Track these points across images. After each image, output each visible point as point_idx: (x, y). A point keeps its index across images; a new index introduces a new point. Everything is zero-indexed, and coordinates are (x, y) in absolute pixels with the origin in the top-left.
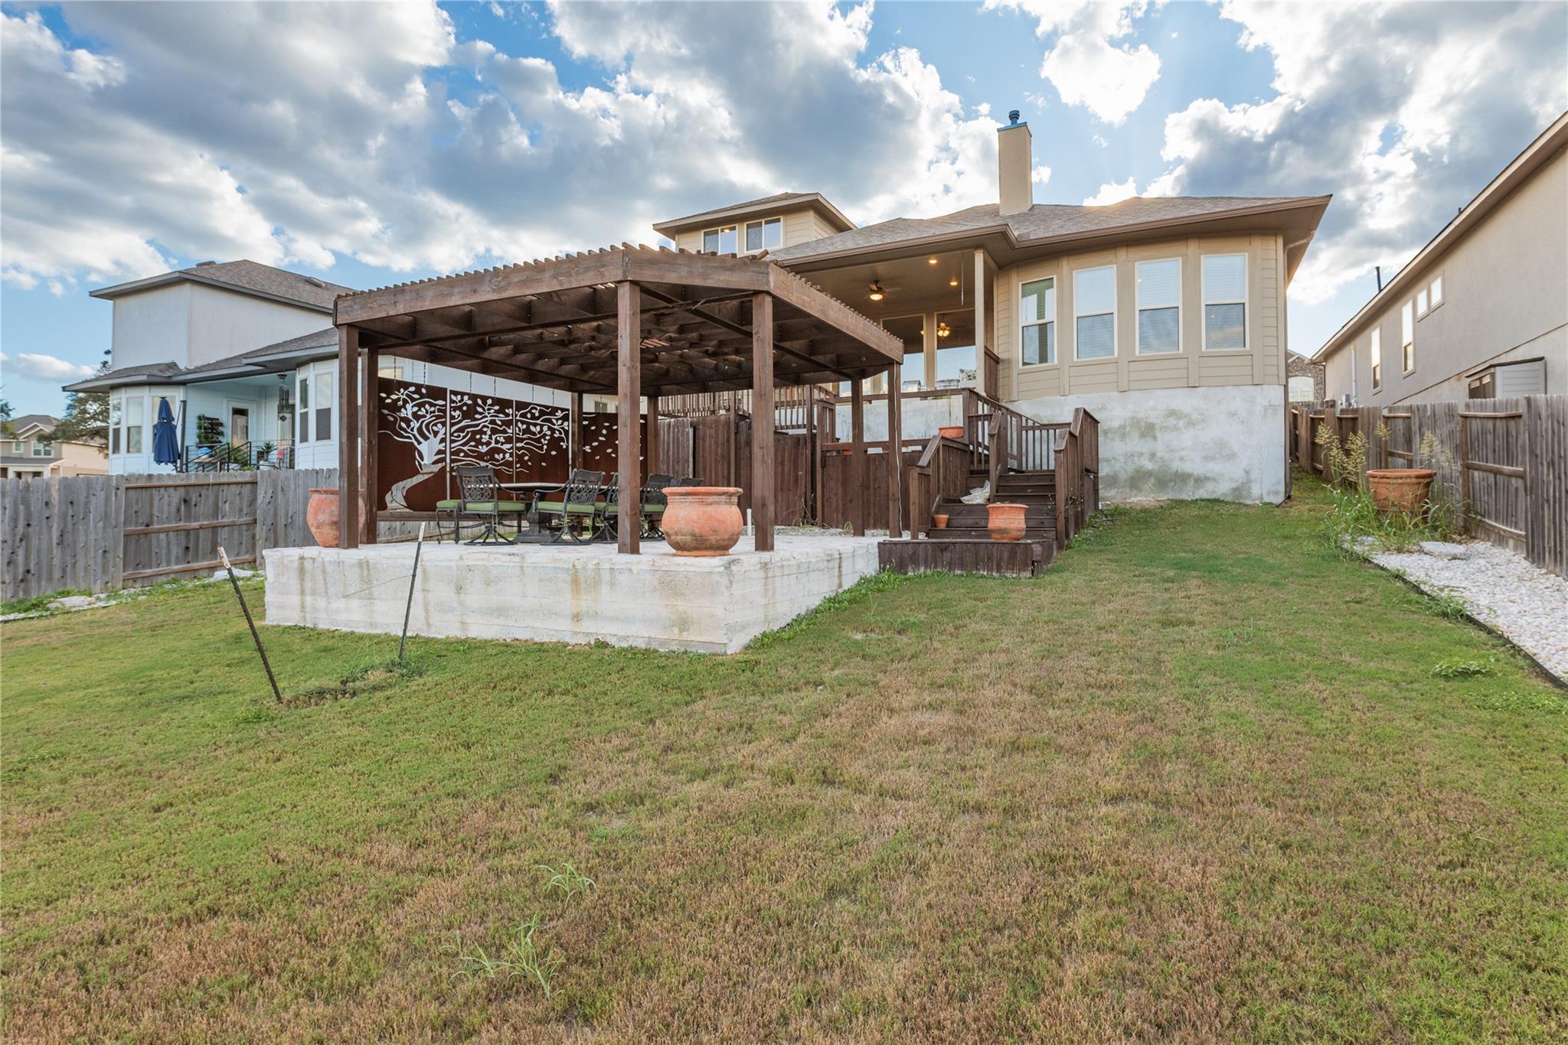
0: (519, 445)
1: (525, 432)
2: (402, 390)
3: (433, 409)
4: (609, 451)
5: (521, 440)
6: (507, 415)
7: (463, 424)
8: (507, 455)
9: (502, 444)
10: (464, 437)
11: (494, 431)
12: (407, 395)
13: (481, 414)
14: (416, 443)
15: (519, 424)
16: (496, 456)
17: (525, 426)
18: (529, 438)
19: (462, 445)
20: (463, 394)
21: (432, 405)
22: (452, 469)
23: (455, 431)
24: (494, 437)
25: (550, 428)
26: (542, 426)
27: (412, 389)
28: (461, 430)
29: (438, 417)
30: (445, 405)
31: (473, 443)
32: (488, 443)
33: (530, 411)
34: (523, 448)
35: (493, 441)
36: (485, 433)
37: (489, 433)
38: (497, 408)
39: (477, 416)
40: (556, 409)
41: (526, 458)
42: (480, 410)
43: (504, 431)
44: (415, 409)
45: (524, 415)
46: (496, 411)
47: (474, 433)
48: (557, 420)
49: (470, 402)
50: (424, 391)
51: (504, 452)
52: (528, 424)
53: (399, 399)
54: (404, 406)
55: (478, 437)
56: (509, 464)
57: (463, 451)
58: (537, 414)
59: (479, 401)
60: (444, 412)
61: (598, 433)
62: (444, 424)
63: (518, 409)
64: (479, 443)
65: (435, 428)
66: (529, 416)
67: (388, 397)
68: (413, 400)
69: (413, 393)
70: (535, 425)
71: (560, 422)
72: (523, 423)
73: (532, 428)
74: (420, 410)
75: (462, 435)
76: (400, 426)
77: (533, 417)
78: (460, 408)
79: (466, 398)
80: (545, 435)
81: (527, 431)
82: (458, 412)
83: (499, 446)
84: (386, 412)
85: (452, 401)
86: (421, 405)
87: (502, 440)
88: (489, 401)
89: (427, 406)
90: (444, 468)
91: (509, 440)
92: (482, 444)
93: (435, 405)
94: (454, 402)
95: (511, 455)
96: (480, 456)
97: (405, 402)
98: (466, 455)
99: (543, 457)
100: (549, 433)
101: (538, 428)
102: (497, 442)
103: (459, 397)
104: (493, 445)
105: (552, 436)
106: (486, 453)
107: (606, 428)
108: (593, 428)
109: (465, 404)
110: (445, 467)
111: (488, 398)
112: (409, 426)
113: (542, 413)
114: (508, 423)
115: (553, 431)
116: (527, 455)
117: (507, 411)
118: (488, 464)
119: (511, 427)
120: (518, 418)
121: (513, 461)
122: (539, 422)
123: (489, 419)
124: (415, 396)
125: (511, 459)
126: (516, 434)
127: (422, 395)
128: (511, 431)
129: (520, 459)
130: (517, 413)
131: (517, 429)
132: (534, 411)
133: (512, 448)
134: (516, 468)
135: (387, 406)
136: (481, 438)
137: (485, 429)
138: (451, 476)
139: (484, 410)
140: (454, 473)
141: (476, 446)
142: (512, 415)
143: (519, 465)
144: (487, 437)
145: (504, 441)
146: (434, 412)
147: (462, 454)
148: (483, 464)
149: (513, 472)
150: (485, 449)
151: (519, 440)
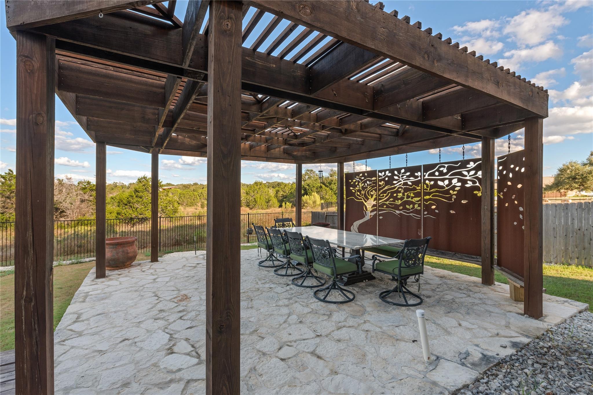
0: (427, 197)
1: (432, 187)
2: (357, 177)
5: (429, 194)
6: (417, 177)
7: (386, 188)
8: (416, 206)
9: (412, 198)
10: (386, 196)
11: (406, 190)
12: (359, 179)
13: (396, 180)
14: (364, 202)
15: (427, 182)
16: (407, 206)
17: (432, 183)
18: (437, 192)
19: (384, 201)
20: (385, 171)
22: (379, 215)
23: (381, 194)
24: (406, 194)
25: (459, 180)
26: (450, 180)
27: (361, 175)
28: (384, 192)
29: (373, 187)
30: (376, 180)
31: (392, 199)
32: (402, 199)
33: (438, 170)
34: (430, 199)
35: (405, 197)
36: (400, 192)
37: (402, 191)
38: (408, 174)
39: (395, 182)
40: (468, 162)
41: (434, 207)
42: (396, 178)
43: (414, 189)
45: (433, 174)
46: (408, 176)
47: (392, 193)
48: (468, 171)
49: (390, 174)
50: (366, 174)
51: (414, 204)
52: (436, 181)
53: (356, 182)
54: (358, 184)
55: (395, 195)
56: (418, 212)
57: (385, 204)
58: (445, 171)
59: (396, 172)
60: (376, 183)
61: (507, 177)
62: (376, 190)
63: (426, 171)
64: (396, 198)
65: (372, 193)
66: (437, 173)
67: (352, 182)
68: (362, 180)
69: (362, 177)
70: (443, 180)
71: (472, 172)
72: (430, 180)
73: (440, 183)
74: (365, 185)
75: (385, 195)
76: (357, 194)
77: (441, 173)
78: (384, 180)
79: (387, 172)
80: (455, 187)
81: (436, 185)
82: (383, 182)
83: (410, 199)
84: (351, 188)
85: (380, 176)
86: (364, 183)
87: (412, 195)
88: (403, 171)
89: (368, 182)
90: (375, 215)
91: (418, 195)
92: (398, 199)
93: (371, 181)
95: (420, 205)
96: (397, 207)
97: (359, 182)
98: (388, 207)
99: (451, 206)
100: (459, 184)
101: (447, 182)
102: (408, 197)
103: (383, 173)
104: (405, 199)
105: (462, 187)
106: (400, 205)
107: (512, 170)
108: (505, 172)
109: (387, 176)
110: (377, 213)
111: (401, 169)
112: (360, 193)
113: (450, 169)
114: (418, 183)
115: (464, 182)
116: (434, 205)
117: (416, 174)
118: (401, 212)
119: (420, 185)
120: (426, 177)
121: (421, 210)
122: (447, 177)
123: (402, 182)
124: (363, 178)
125: (419, 208)
126: (424, 189)
127: (365, 177)
128: (420, 188)
129: (427, 208)
130: (425, 174)
131: (425, 186)
132: (441, 169)
133: (420, 200)
134: (424, 215)
135: (352, 186)
136: (397, 195)
137: (400, 189)
138: (379, 219)
139: (399, 177)
140: (381, 218)
141: (394, 201)
142: (421, 176)
143: (426, 213)
144: (401, 194)
145: (413, 196)
146: (371, 184)
147: (385, 206)
148: (398, 212)
149: (421, 217)
150: (400, 202)
151: (426, 194)
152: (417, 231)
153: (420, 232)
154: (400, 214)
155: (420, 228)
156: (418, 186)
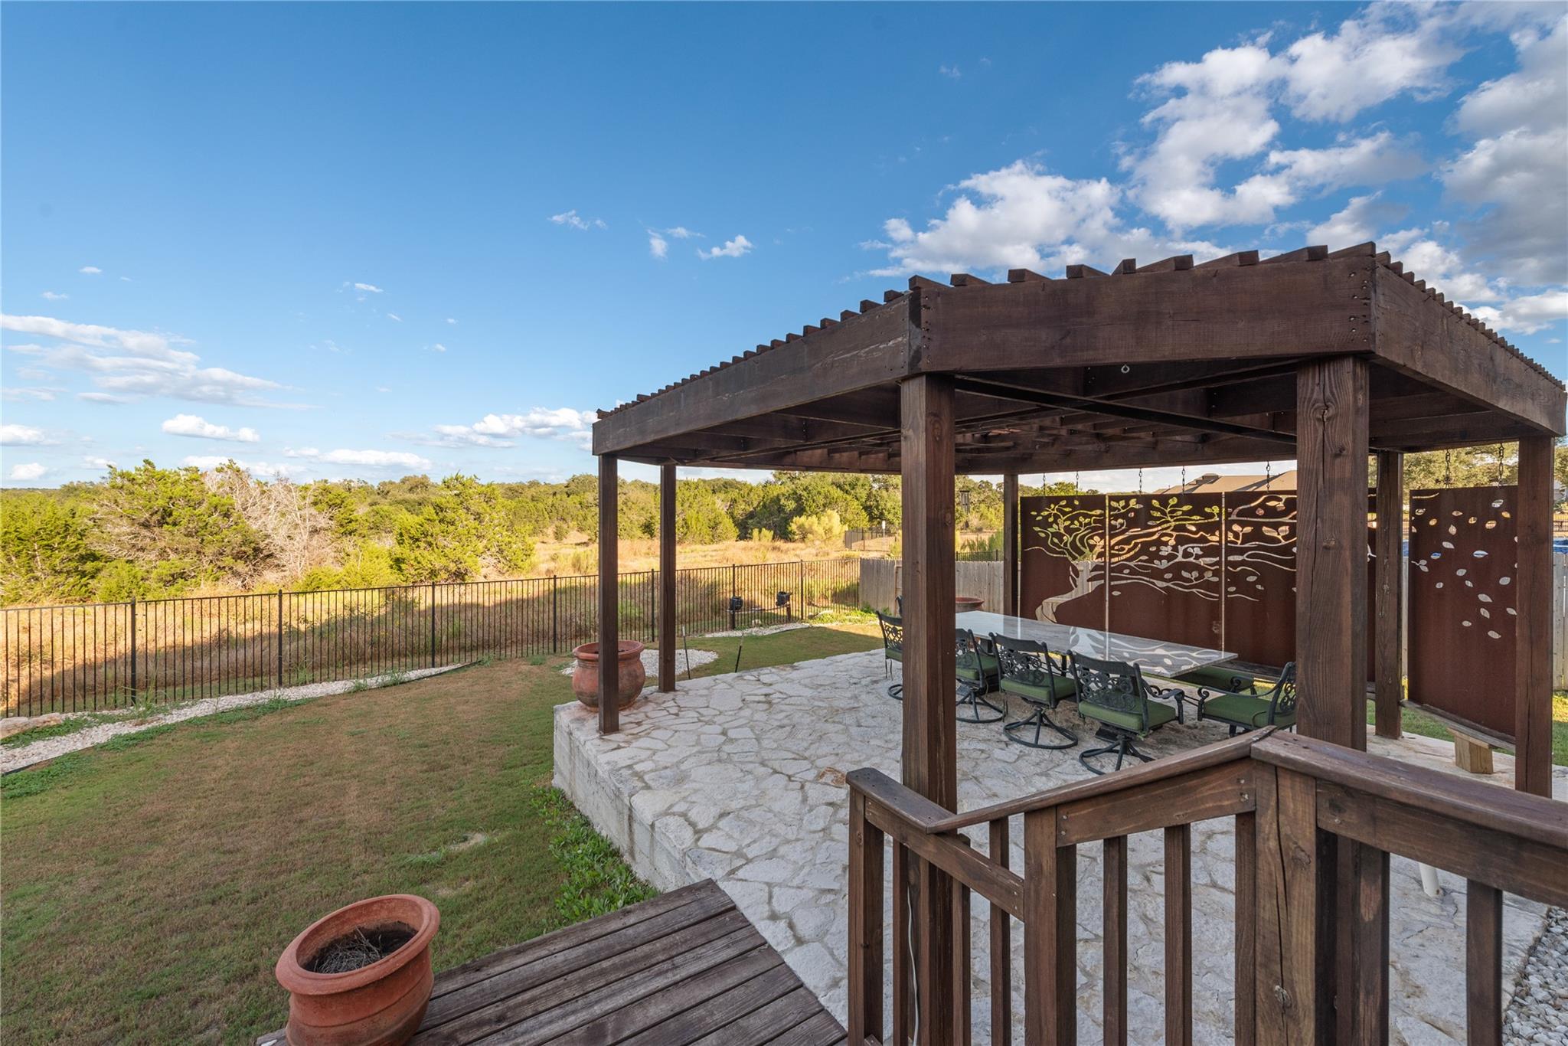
0: (1236, 558)
1: (1247, 538)
2: (1053, 506)
3: (1087, 520)
4: (1461, 572)
5: (1241, 551)
6: (1212, 515)
7: (1130, 533)
8: (1208, 575)
9: (1198, 557)
10: (1130, 550)
11: (1181, 541)
12: (1059, 510)
13: (1157, 519)
14: (1070, 558)
15: (1236, 528)
16: (1185, 574)
17: (1248, 529)
18: (1259, 548)
19: (1127, 560)
20: (1127, 498)
21: (1086, 516)
22: (1112, 588)
23: (1117, 544)
24: (1181, 549)
27: (1064, 503)
28: (1127, 541)
29: (1094, 529)
30: (1104, 515)
31: (1145, 558)
32: (1170, 557)
33: (1262, 505)
34: (1243, 563)
35: (1180, 554)
36: (1166, 544)
37: (1172, 542)
38: (1186, 508)
39: (1152, 523)
41: (1252, 579)
42: (1155, 513)
43: (1203, 540)
44: (1068, 523)
45: (1249, 513)
46: (1184, 514)
47: (1146, 546)
49: (1139, 506)
50: (1076, 503)
51: (1202, 570)
52: (1257, 526)
53: (1049, 516)
54: (1055, 521)
55: (1153, 549)
56: (1214, 587)
57: (1128, 567)
58: (1280, 507)
59: (1155, 503)
60: (1103, 522)
61: (1440, 533)
62: (1102, 536)
63: (1232, 505)
64: (1156, 556)
65: (1091, 542)
66: (1260, 512)
67: (1038, 515)
68: (1064, 513)
69: (1065, 506)
70: (1275, 526)
72: (1243, 524)
73: (1267, 531)
74: (1072, 523)
75: (1127, 547)
76: (1053, 542)
77: (1271, 512)
78: (1124, 516)
79: (1133, 502)
81: (1256, 534)
82: (1120, 521)
83: (1192, 559)
84: (1037, 529)
85: (1112, 509)
86: (1072, 519)
87: (1197, 551)
88: (1173, 501)
89: (1081, 519)
90: (1102, 588)
91: (1211, 552)
92: (1161, 558)
93: (1090, 516)
94: (1116, 509)
95: (1216, 573)
96: (1158, 574)
97: (1056, 517)
98: (1133, 572)
101: (1284, 530)
102: (1186, 554)
103: (1122, 503)
104: (1180, 559)
106: (1167, 570)
107: (1457, 521)
108: (1433, 522)
109: (1132, 510)
110: (1105, 584)
111: (1170, 496)
112: (1061, 541)
113: (1292, 505)
114: (1212, 528)
116: (1254, 574)
117: (1207, 510)
118: (1170, 584)
119: (1217, 533)
120: (1234, 517)
121: (1218, 584)
122: (1286, 519)
123: (1173, 524)
124: (1067, 510)
125: (1216, 579)
126: (1227, 542)
127: (1074, 508)
128: (1217, 539)
129: (1235, 579)
130: (1230, 510)
131: (1231, 536)
132: (1272, 503)
133: (1218, 563)
134: (1227, 593)
135: (1038, 524)
136: (1159, 550)
137: (1165, 539)
138: (1111, 596)
139: (1164, 513)
140: (1116, 593)
141: (1150, 561)
142: (1220, 515)
143: (1232, 589)
144: (1169, 549)
145: (1200, 553)
146: (1090, 523)
147: (1127, 571)
148: (1160, 584)
149: (1220, 598)
150: (1165, 564)
151: (1231, 551)
152: (1211, 625)
153: (1219, 628)
154: (1167, 589)
155: (1219, 619)
156: (1213, 534)
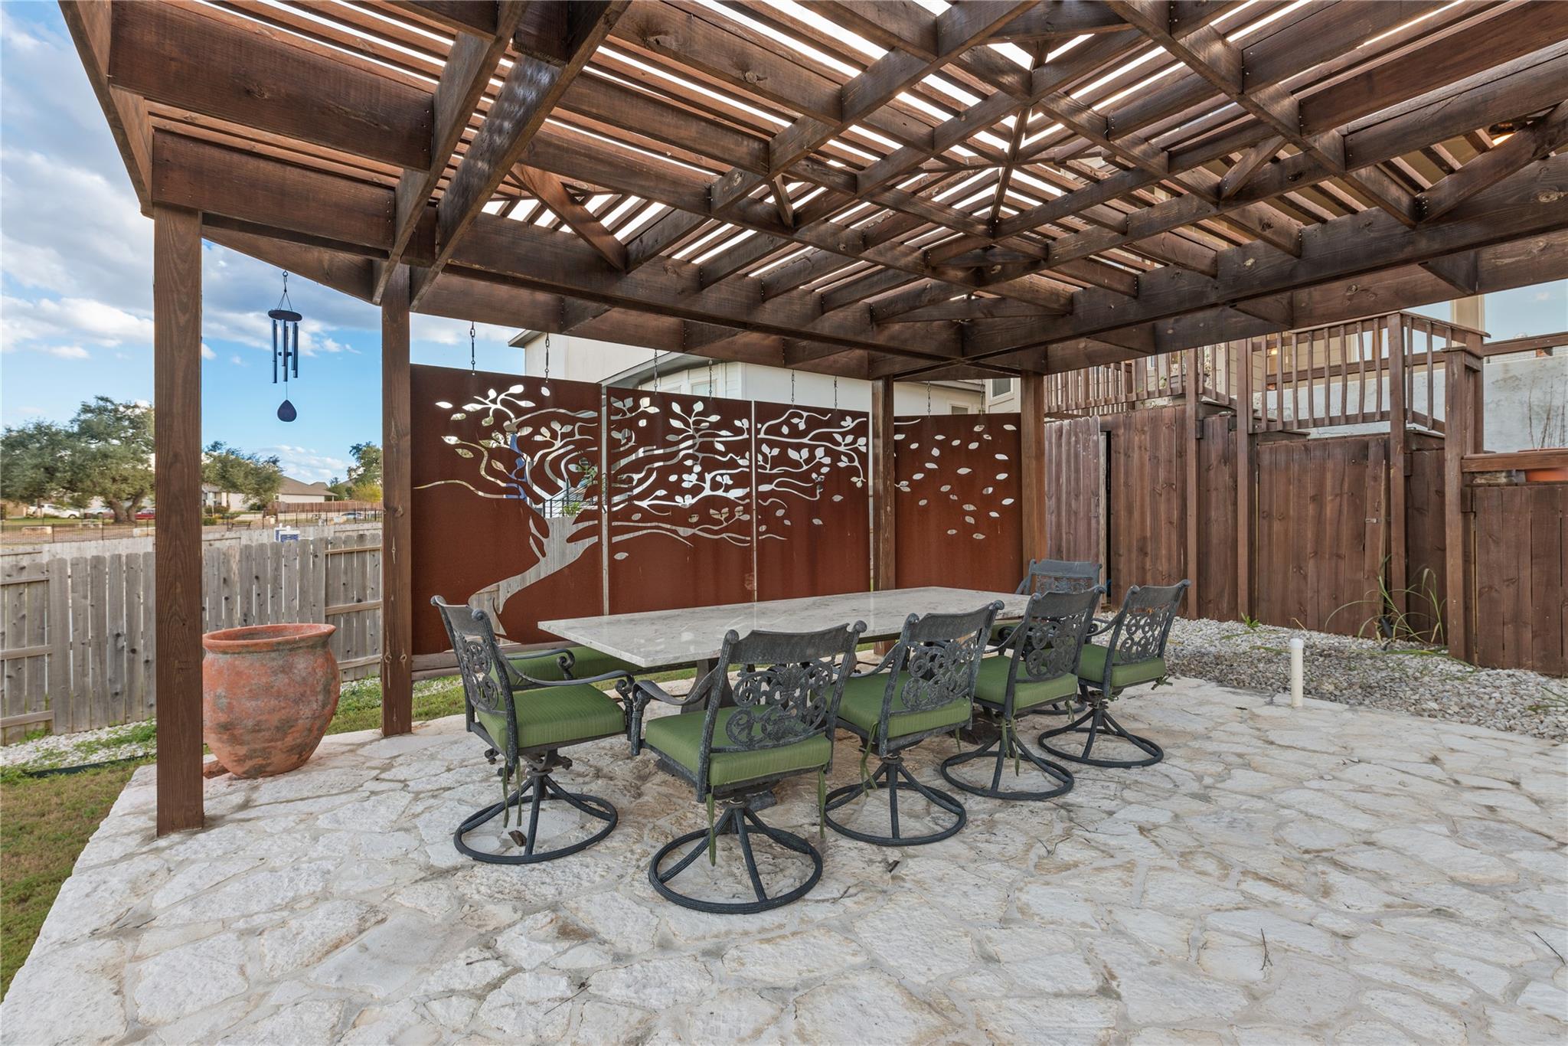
0: (765, 488)
1: (776, 462)
2: (492, 393)
3: (568, 428)
4: (945, 488)
5: (769, 479)
6: (738, 431)
7: (641, 453)
8: (739, 511)
9: (728, 488)
10: (641, 482)
11: (709, 465)
12: (504, 402)
13: (679, 431)
14: (528, 502)
15: (765, 448)
16: (715, 514)
17: (776, 451)
18: (786, 474)
19: (637, 498)
20: (637, 395)
21: (564, 420)
22: (614, 548)
23: (621, 471)
24: (708, 477)
25: (828, 452)
26: (812, 449)
27: (518, 389)
28: (636, 467)
29: (580, 445)
30: (598, 420)
31: (661, 493)
32: (696, 490)
33: (787, 422)
34: (772, 493)
35: (707, 485)
36: (689, 470)
37: (697, 469)
38: (714, 418)
39: (671, 438)
40: (843, 414)
41: (780, 513)
42: (676, 424)
43: (733, 464)
44: (527, 431)
45: (775, 430)
46: (713, 426)
47: (664, 472)
48: (844, 435)
49: (653, 410)
50: (546, 392)
51: (731, 504)
52: (784, 447)
53: (484, 413)
54: (497, 426)
55: (673, 478)
56: (744, 528)
57: (640, 509)
58: (802, 426)
59: (676, 408)
60: (596, 433)
61: (923, 455)
62: (594, 458)
63: (761, 419)
64: (677, 489)
65: (573, 468)
66: (785, 430)
67: (457, 409)
68: (519, 411)
69: (519, 397)
70: (798, 448)
71: (849, 438)
72: (772, 444)
73: (793, 454)
74: (537, 432)
75: (636, 477)
76: (490, 470)
77: (795, 432)
78: (631, 424)
79: (644, 403)
80: (821, 465)
81: (782, 460)
82: (627, 432)
83: (720, 493)
84: (452, 440)
85: (612, 411)
86: (537, 424)
87: (727, 481)
88: (699, 407)
89: (556, 426)
90: (596, 549)
91: (741, 480)
92: (683, 492)
93: (573, 421)
94: (618, 411)
95: (747, 509)
96: (680, 516)
97: (501, 417)
98: (646, 517)
99: (814, 509)
100: (827, 460)
101: (805, 453)
102: (715, 485)
103: (629, 401)
104: (707, 492)
105: (833, 466)
106: (692, 510)
107: (940, 445)
108: (914, 446)
109: (644, 415)
110: (599, 544)
111: (696, 399)
112: (511, 466)
113: (812, 424)
114: (740, 448)
115: (835, 456)
116: (782, 507)
117: (737, 423)
118: (696, 531)
119: (747, 455)
120: (762, 435)
121: (750, 522)
122: (805, 440)
123: (699, 440)
124: (523, 404)
125: (746, 517)
126: (757, 467)
127: (541, 402)
128: (746, 463)
129: (766, 515)
130: (759, 426)
131: (760, 458)
132: (795, 421)
133: (748, 496)
134: (759, 534)
135: (456, 428)
136: (681, 480)
137: (689, 463)
138: (613, 562)
139: (687, 424)
140: (620, 556)
141: (670, 497)
142: (749, 430)
143: (763, 528)
144: (694, 477)
145: (730, 482)
146: (571, 434)
147: (637, 516)
148: (684, 532)
149: (751, 541)
150: (689, 501)
151: (764, 479)
152: (743, 581)
153: (751, 582)
154: (693, 538)
155: (752, 570)
156: (743, 457)
